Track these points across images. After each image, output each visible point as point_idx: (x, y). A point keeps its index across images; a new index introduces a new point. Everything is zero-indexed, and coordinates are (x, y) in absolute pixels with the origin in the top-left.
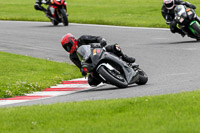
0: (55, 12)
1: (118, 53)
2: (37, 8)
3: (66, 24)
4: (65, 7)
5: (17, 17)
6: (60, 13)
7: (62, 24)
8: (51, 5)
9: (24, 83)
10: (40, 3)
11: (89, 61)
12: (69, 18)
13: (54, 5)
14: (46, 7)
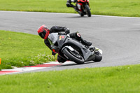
0: (81, 7)
1: (79, 39)
2: (68, 6)
3: (90, 15)
4: (88, 3)
5: (39, 10)
6: (85, 8)
7: (86, 15)
8: (78, 2)
9: (43, 55)
10: (70, 2)
11: (56, 44)
12: (91, 11)
13: (80, 2)
14: (74, 4)
